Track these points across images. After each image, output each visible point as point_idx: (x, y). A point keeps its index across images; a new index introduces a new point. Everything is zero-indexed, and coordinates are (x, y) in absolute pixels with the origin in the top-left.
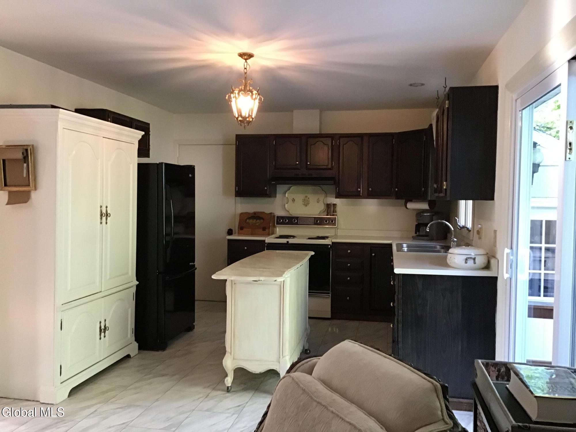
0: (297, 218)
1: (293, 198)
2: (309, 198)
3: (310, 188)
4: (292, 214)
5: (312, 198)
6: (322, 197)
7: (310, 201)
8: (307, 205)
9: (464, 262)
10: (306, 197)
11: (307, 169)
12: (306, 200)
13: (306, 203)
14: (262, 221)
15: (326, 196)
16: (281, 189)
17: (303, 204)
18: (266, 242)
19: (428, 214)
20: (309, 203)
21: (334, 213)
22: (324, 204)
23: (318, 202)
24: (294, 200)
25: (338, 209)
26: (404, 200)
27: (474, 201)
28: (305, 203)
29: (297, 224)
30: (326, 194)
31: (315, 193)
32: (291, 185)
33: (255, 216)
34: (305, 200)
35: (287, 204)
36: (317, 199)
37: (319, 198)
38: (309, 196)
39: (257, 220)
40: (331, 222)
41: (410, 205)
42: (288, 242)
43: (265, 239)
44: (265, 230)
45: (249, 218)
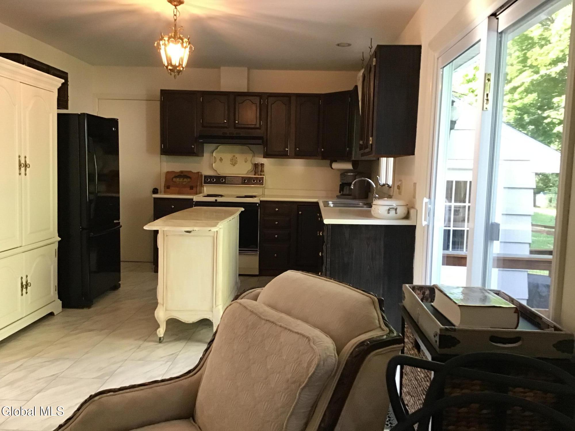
0: (225, 177)
1: (221, 158)
2: (236, 158)
3: (238, 148)
4: (219, 174)
5: (240, 158)
6: (249, 157)
7: (238, 161)
8: (235, 165)
9: (387, 212)
10: (234, 156)
11: (235, 128)
12: (234, 159)
13: (234, 163)
14: (189, 180)
15: (254, 156)
16: (208, 148)
17: (231, 164)
18: (194, 200)
19: (352, 174)
20: (237, 162)
21: (262, 173)
22: (252, 164)
23: (246, 162)
24: (221, 160)
25: (266, 169)
26: (330, 161)
27: (395, 158)
28: (232, 162)
29: (224, 183)
30: (254, 154)
31: (242, 152)
32: (218, 145)
33: (182, 175)
34: (232, 159)
35: (214, 163)
36: (245, 159)
37: (246, 158)
38: (237, 155)
39: (184, 179)
40: (259, 181)
41: (335, 166)
42: (216, 200)
43: (193, 198)
44: (193, 189)
45: (176, 177)
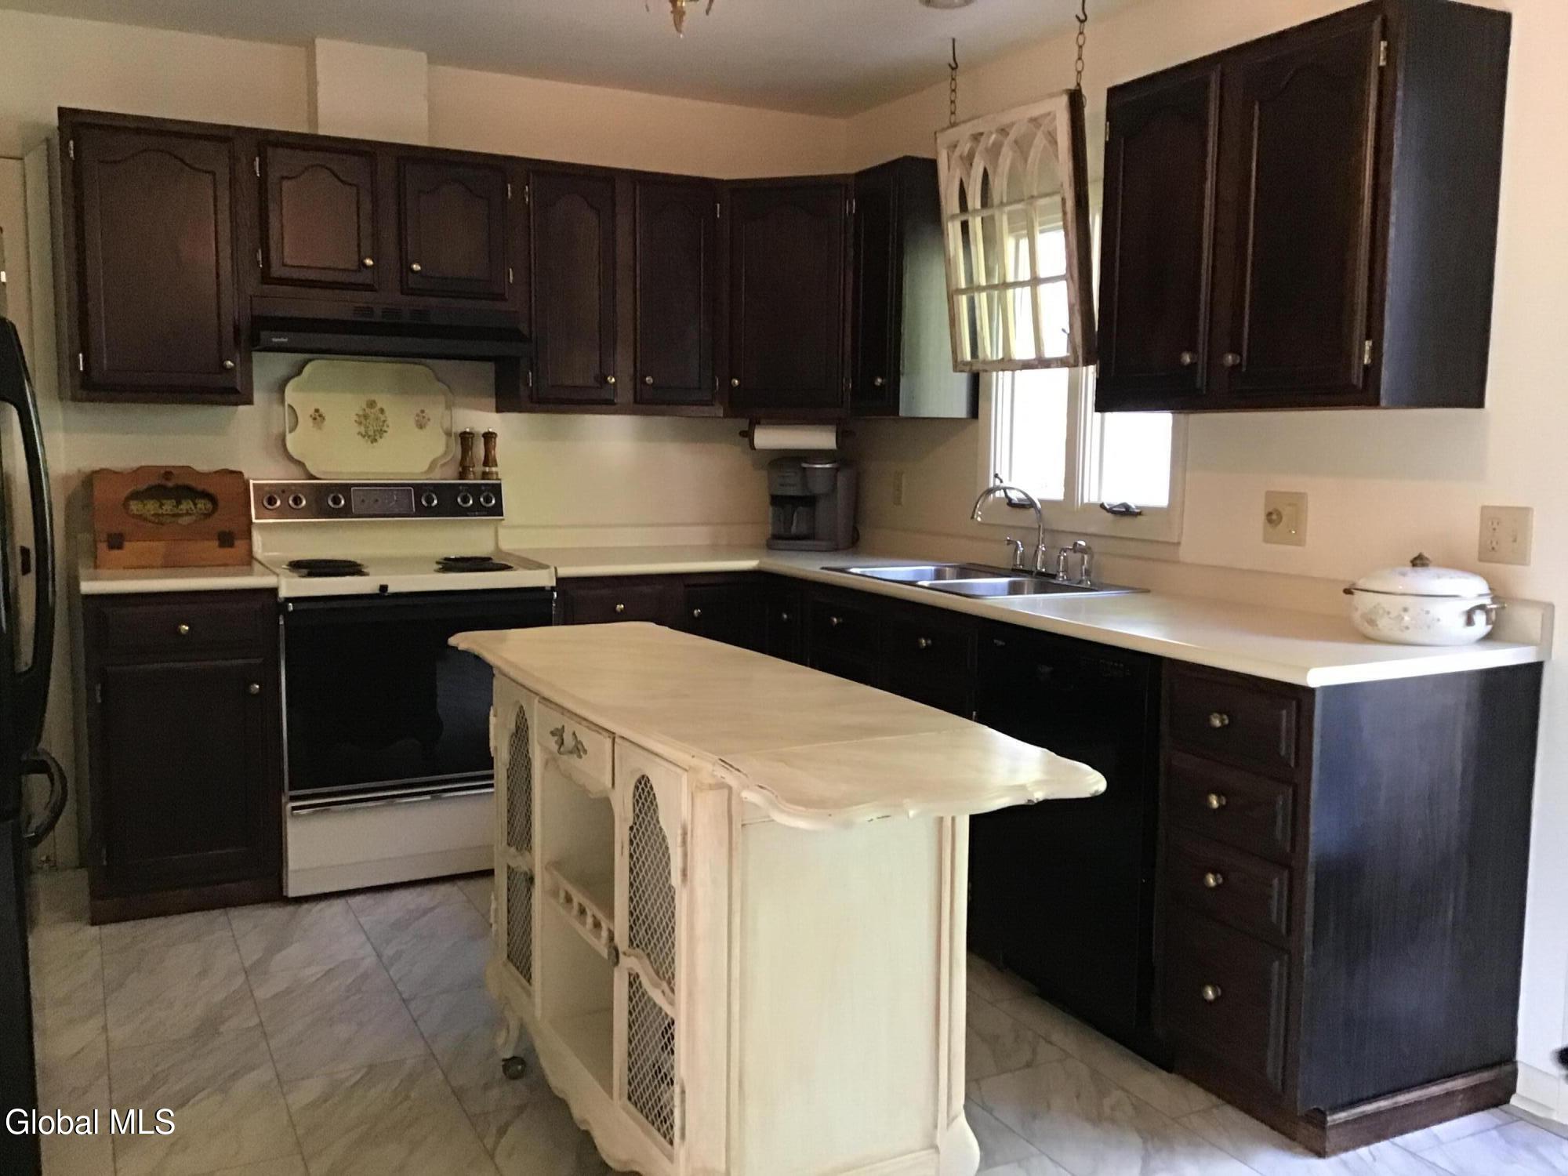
0: (345, 489)
1: (317, 411)
2: (382, 411)
4: (313, 472)
5: (397, 412)
7: (390, 421)
8: (377, 437)
9: (1463, 620)
10: (372, 404)
11: (406, 290)
12: (372, 416)
13: (373, 429)
16: (266, 367)
17: (359, 433)
18: (283, 593)
20: (385, 428)
21: (487, 469)
22: (448, 434)
23: (421, 426)
24: (318, 417)
25: (502, 450)
28: (367, 427)
29: (346, 512)
30: (455, 392)
32: (307, 356)
33: (170, 484)
34: (366, 417)
36: (418, 415)
38: (383, 401)
39: (179, 503)
42: (384, 588)
44: (231, 545)
